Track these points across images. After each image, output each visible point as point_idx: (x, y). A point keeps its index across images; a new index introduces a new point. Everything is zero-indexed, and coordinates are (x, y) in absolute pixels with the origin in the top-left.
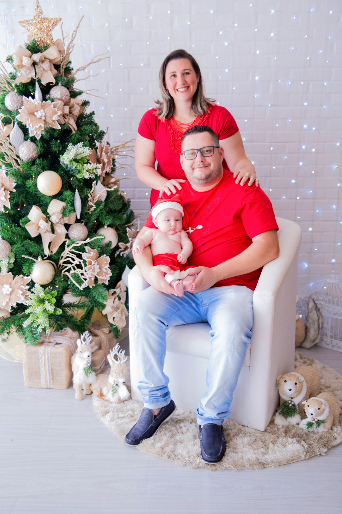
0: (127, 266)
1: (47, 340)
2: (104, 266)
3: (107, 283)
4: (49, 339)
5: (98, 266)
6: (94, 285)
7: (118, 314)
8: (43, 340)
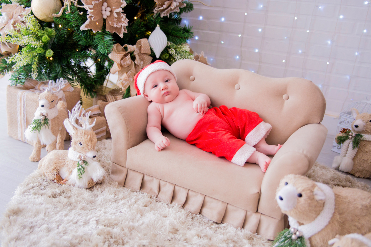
0: (158, 25)
1: (37, 87)
2: (115, 9)
3: (121, 36)
4: (39, 86)
5: (109, 9)
6: (100, 32)
7: (129, 77)
8: (33, 85)
